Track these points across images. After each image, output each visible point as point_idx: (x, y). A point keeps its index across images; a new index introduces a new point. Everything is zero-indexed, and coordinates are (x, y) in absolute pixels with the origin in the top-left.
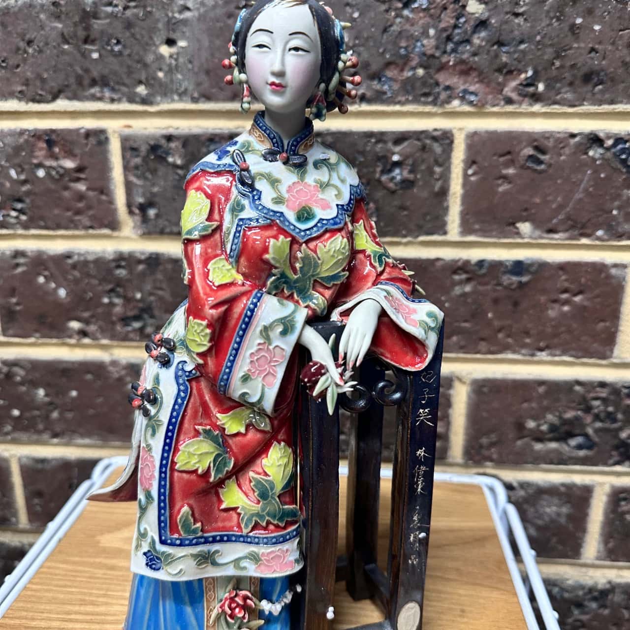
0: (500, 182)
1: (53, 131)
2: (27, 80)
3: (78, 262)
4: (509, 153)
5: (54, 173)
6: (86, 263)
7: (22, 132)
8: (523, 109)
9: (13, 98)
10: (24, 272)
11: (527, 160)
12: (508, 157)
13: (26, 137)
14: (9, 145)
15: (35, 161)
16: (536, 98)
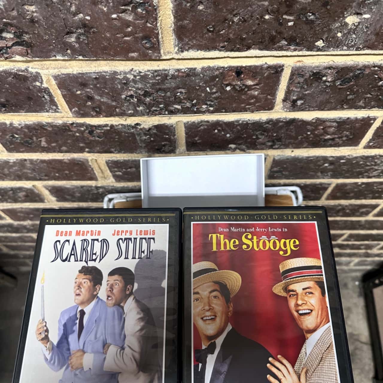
1: (242, 67)
2: (229, 39)
3: (242, 124)
5: (237, 88)
6: (247, 124)
7: (218, 69)
9: (215, 50)
10: (205, 129)
13: (221, 71)
14: (207, 76)
15: (225, 83)
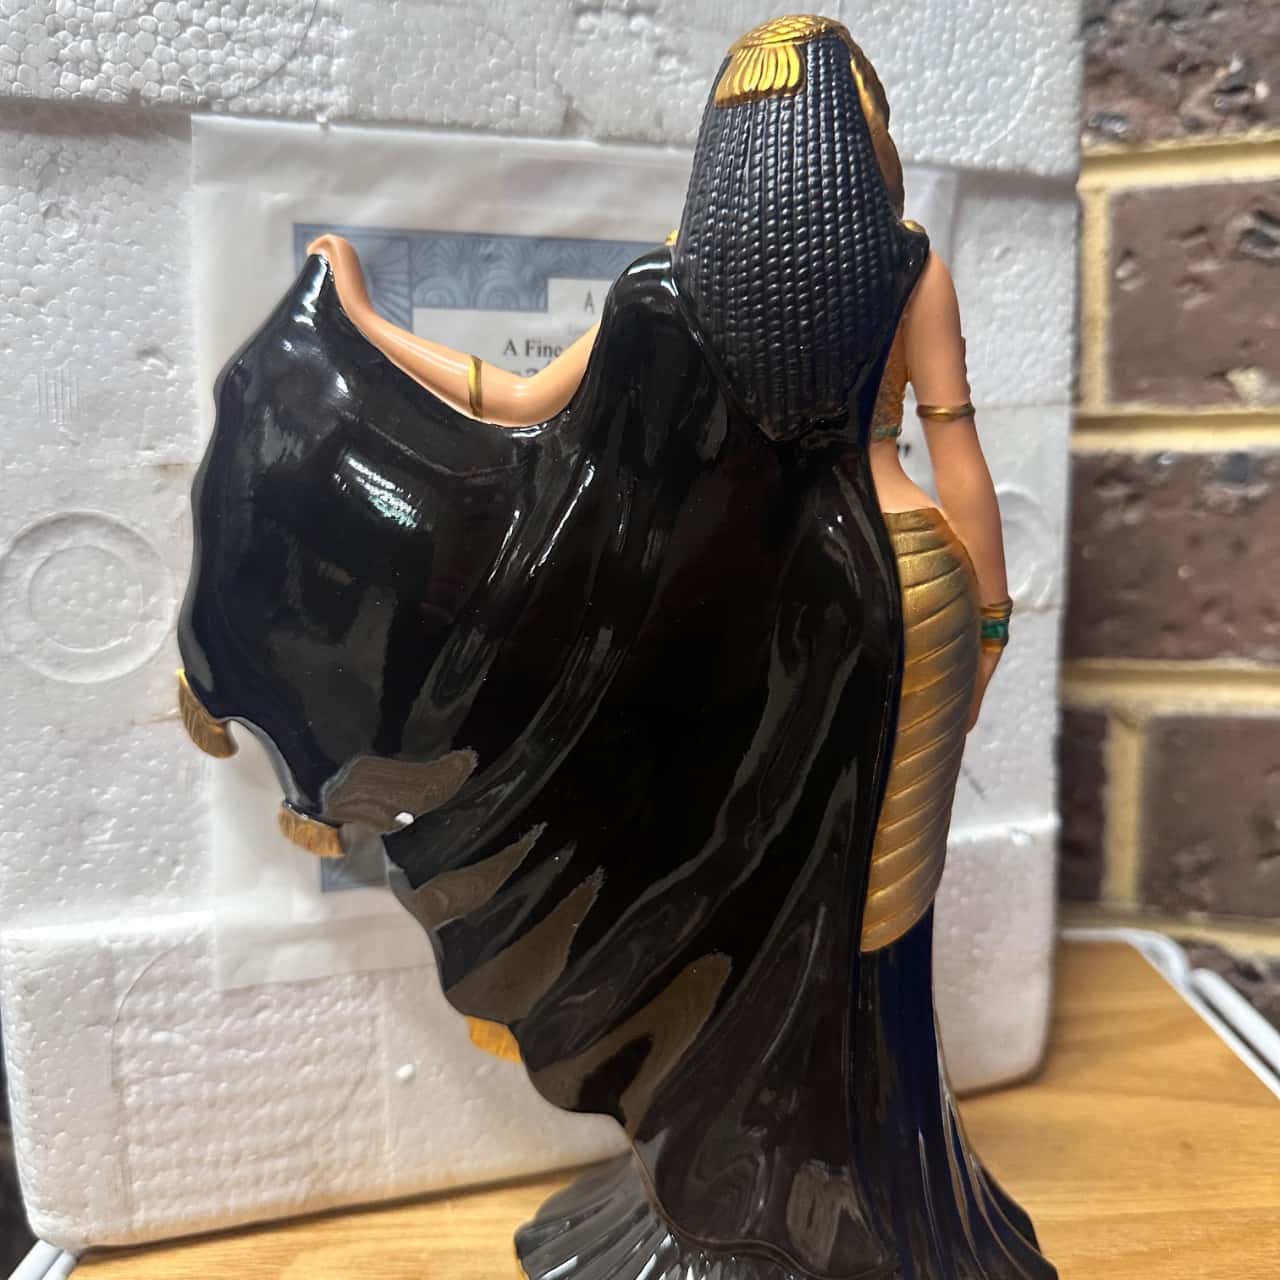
0: (1186, 289)
4: (1200, 230)
8: (1226, 139)
11: (1240, 242)
12: (1201, 239)
16: (1253, 114)
